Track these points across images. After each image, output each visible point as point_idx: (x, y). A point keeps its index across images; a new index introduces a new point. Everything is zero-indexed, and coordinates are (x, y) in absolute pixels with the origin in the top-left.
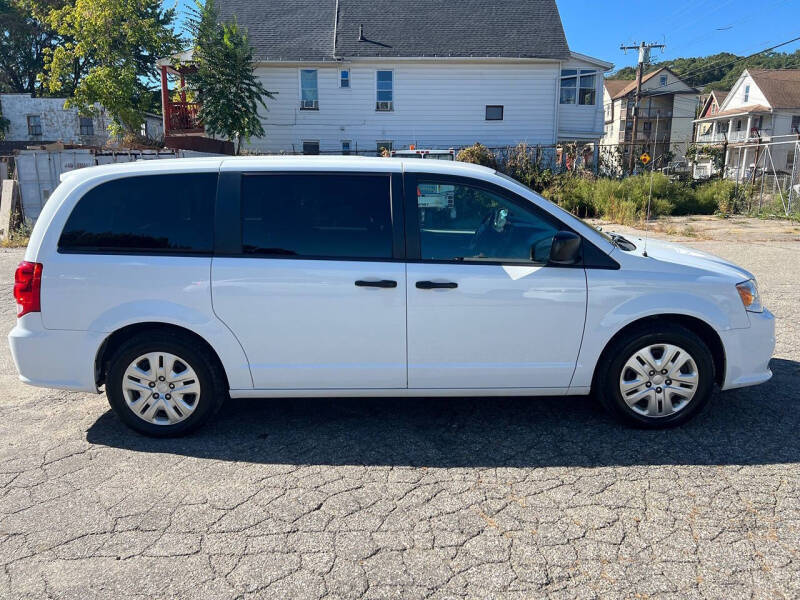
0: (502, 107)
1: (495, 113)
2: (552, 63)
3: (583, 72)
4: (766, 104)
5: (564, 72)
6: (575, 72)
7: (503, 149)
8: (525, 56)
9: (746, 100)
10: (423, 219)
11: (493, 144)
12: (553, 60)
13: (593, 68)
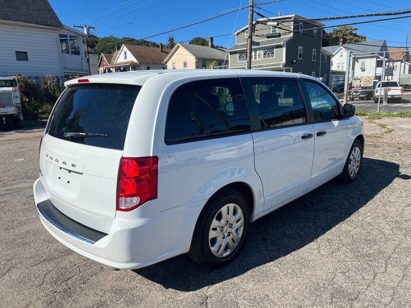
0: (26, 53)
1: (22, 56)
2: (53, 29)
3: (71, 37)
4: (135, 60)
5: (61, 36)
6: (66, 36)
7: (36, 78)
8: (36, 23)
9: (126, 58)
10: (5, 122)
11: (30, 75)
12: (54, 28)
13: (77, 35)
